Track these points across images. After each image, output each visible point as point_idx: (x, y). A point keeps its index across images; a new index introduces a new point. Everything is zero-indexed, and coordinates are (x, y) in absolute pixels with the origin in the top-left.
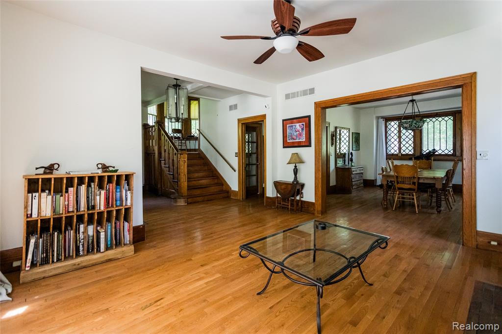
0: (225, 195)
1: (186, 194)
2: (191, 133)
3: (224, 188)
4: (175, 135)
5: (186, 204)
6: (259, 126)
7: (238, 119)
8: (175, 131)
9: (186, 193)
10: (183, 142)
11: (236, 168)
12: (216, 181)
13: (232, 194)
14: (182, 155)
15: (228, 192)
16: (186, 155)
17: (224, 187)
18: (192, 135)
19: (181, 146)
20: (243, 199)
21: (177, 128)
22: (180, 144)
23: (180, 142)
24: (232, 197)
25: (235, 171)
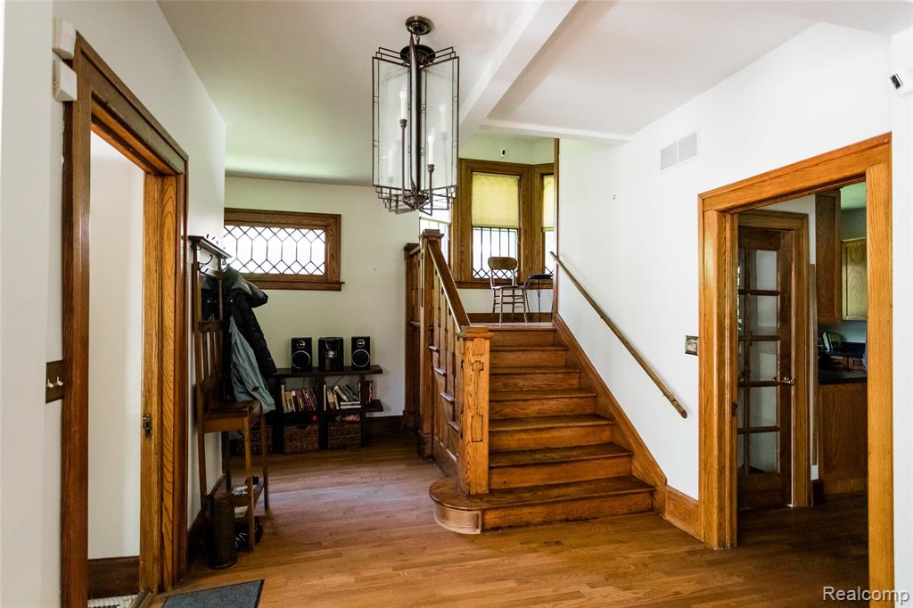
0: (640, 500)
1: (483, 489)
2: (544, 268)
3: (637, 468)
4: (500, 274)
5: (478, 532)
6: (793, 224)
7: (700, 196)
8: (500, 263)
9: (484, 482)
10: (519, 292)
11: (691, 401)
12: (605, 436)
13: (669, 506)
14: (469, 344)
15: (651, 490)
16: (487, 343)
17: (636, 464)
18: (547, 272)
19: (513, 303)
20: (721, 543)
21: (505, 255)
22: (511, 300)
23: (510, 292)
24: (668, 517)
25: (684, 414)
